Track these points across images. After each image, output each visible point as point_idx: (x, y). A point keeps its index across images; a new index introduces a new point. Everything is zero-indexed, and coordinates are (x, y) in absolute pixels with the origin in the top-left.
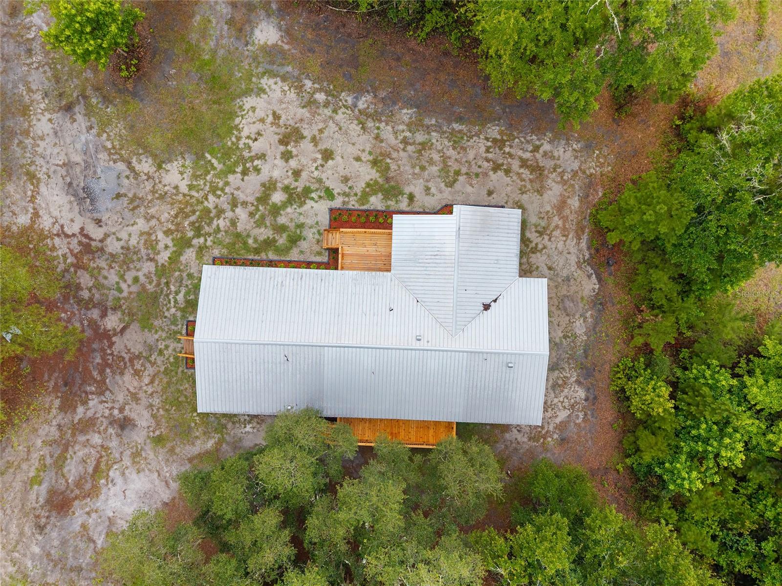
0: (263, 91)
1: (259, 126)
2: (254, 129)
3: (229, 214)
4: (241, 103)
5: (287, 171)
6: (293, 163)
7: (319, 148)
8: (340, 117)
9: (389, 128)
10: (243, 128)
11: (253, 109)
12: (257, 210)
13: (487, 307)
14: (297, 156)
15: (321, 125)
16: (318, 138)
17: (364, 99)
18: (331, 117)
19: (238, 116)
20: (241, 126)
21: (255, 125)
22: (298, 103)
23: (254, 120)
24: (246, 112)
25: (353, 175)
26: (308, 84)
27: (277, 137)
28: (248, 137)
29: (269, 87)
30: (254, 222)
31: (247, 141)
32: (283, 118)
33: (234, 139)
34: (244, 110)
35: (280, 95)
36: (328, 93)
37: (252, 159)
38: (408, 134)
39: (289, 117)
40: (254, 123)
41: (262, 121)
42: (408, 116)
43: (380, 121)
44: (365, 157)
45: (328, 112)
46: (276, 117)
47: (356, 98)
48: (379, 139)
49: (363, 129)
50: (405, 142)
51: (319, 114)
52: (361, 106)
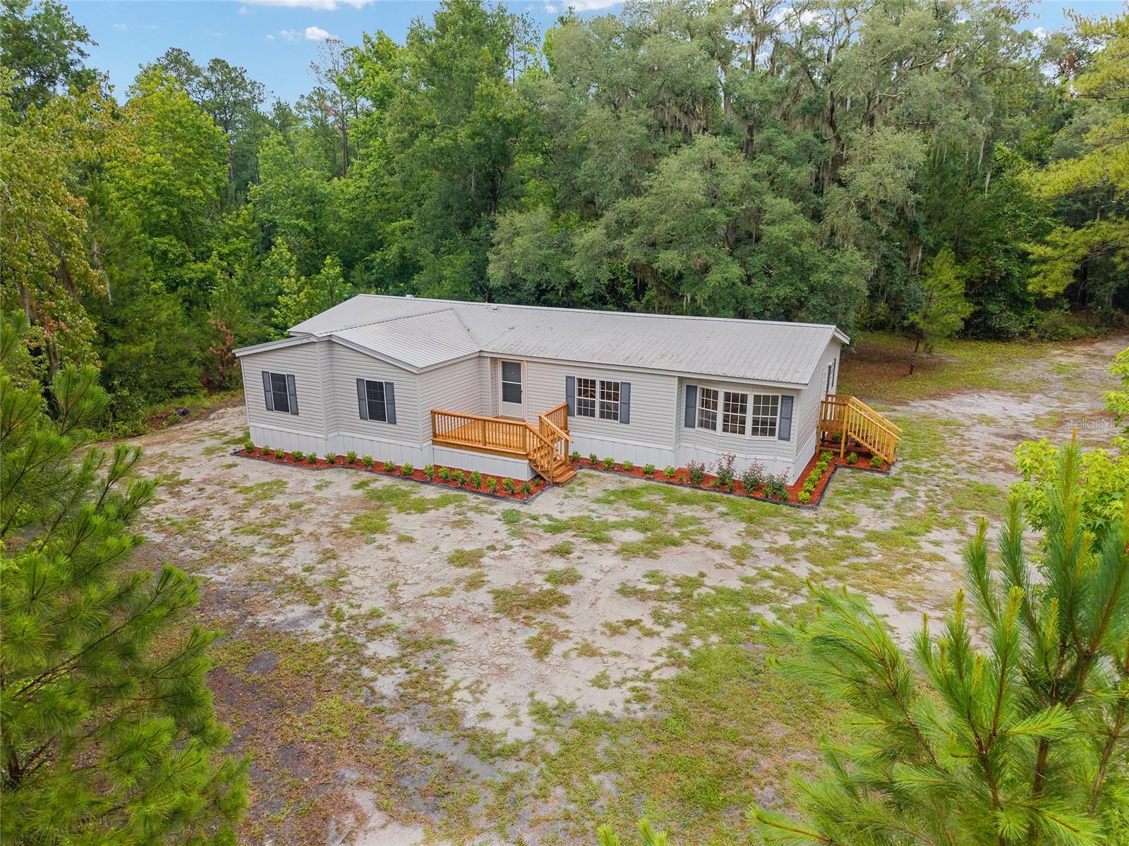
0: (541, 712)
1: (604, 643)
2: (625, 643)
4: (635, 706)
5: (580, 558)
6: (558, 564)
7: (474, 571)
9: (285, 563)
10: (659, 654)
11: (600, 682)
14: (537, 572)
16: (463, 584)
17: (279, 618)
18: (397, 608)
19: (659, 681)
20: (660, 660)
21: (616, 649)
22: (455, 655)
23: (612, 660)
24: (630, 684)
25: (439, 525)
26: (387, 685)
27: (567, 610)
28: (650, 634)
29: (513, 715)
30: (702, 523)
31: (657, 628)
32: (521, 639)
33: (697, 643)
34: (633, 689)
35: (495, 686)
36: (353, 651)
37: (659, 596)
39: (505, 634)
40: (616, 654)
41: (588, 651)
42: (223, 570)
43: (293, 578)
44: (385, 539)
45: (396, 619)
46: (541, 650)
47: (295, 623)
48: (329, 555)
49: (342, 574)
50: (283, 541)
51: (421, 621)
52: (301, 610)
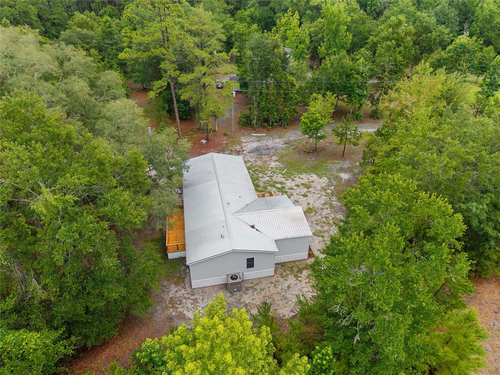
0: (321, 178)
1: (306, 178)
2: (304, 178)
3: (265, 176)
4: (312, 174)
5: (291, 186)
6: (295, 187)
7: (306, 193)
8: (324, 197)
9: (330, 212)
10: (302, 175)
11: (312, 177)
12: (270, 182)
13: (253, 227)
14: (299, 188)
15: (317, 193)
16: (310, 192)
17: (337, 203)
18: (322, 195)
19: (306, 174)
22: (322, 186)
24: (309, 175)
26: (332, 188)
27: (304, 183)
28: (299, 177)
29: (324, 179)
33: (296, 174)
35: (322, 182)
36: (332, 194)
37: (291, 178)
38: (331, 218)
39: (314, 185)
41: (308, 179)
42: (340, 217)
43: (331, 209)
44: (311, 206)
45: (324, 194)
46: (313, 182)
47: (336, 201)
48: (322, 209)
49: (323, 204)
50: (326, 218)
51: (321, 192)
52: (333, 203)
